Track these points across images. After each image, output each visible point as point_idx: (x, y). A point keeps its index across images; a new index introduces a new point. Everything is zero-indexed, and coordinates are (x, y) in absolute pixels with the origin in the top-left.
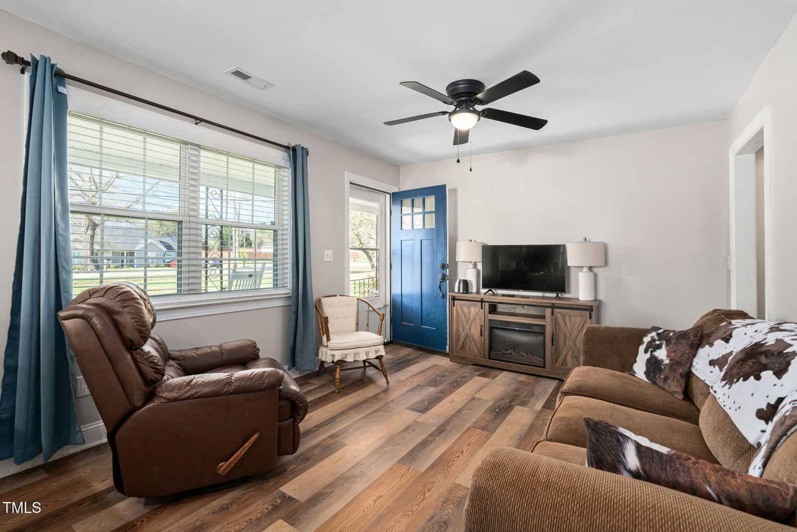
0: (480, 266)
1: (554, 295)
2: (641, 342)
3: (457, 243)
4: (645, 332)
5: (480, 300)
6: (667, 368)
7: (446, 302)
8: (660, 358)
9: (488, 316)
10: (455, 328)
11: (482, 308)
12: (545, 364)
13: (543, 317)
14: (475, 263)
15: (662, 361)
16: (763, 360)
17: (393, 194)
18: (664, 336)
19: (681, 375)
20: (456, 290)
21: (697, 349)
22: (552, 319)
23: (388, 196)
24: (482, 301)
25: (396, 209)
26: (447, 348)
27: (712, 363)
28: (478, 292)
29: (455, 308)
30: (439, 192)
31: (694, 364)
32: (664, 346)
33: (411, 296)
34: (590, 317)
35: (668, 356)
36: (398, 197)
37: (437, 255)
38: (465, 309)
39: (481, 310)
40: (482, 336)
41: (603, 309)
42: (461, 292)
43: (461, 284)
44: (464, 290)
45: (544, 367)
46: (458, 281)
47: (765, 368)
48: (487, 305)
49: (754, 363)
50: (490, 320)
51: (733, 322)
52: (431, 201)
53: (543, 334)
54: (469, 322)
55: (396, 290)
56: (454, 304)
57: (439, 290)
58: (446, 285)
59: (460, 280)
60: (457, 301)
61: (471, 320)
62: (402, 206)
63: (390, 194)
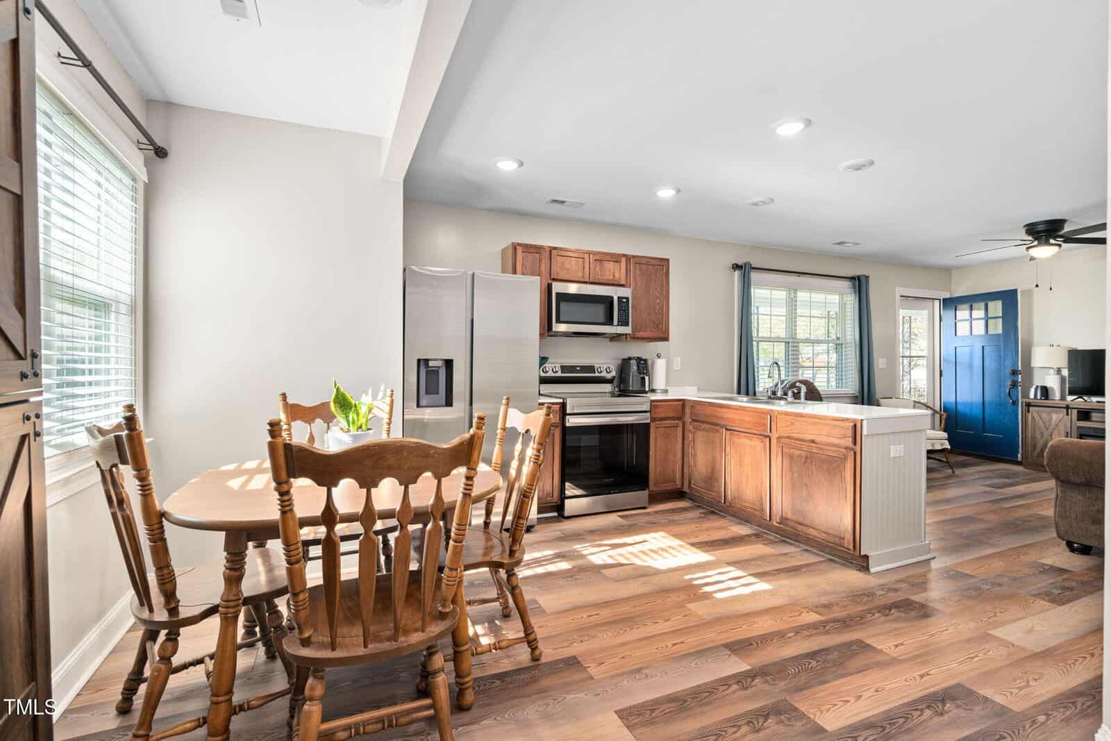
0: (1065, 373)
3: (1033, 348)
5: (1064, 406)
7: (1018, 410)
9: (1076, 424)
10: (1029, 434)
11: (1068, 415)
14: (1059, 368)
17: (944, 299)
20: (1032, 396)
23: (937, 303)
24: (1067, 408)
25: (948, 315)
26: (1019, 455)
28: (1063, 398)
29: (1030, 414)
30: (1009, 298)
36: (951, 303)
37: (1004, 361)
38: (1044, 415)
39: (1066, 416)
42: (1039, 398)
43: (1039, 390)
44: (1042, 396)
46: (1034, 387)
48: (1075, 412)
50: (1079, 428)
52: (996, 307)
54: (1050, 429)
55: (949, 398)
56: (1029, 412)
57: (1008, 397)
58: (1018, 392)
59: (1037, 387)
60: (1031, 409)
61: (1052, 426)
62: (957, 312)
63: (940, 300)
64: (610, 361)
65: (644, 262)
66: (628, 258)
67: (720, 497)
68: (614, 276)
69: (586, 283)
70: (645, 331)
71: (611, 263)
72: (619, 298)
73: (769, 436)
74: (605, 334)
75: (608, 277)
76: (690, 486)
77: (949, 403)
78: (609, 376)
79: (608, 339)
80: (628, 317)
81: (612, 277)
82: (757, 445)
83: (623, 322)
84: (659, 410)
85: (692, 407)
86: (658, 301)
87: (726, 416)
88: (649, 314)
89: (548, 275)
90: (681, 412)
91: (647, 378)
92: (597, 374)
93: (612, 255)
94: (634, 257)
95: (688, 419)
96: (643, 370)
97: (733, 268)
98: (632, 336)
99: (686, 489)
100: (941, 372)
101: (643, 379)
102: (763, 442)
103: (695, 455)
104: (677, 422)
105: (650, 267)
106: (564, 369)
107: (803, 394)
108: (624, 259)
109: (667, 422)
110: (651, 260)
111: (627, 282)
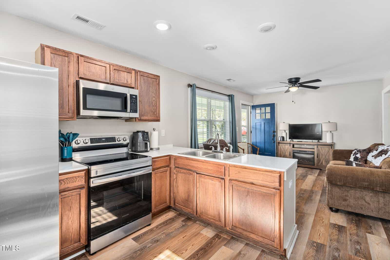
1: (317, 141)
2: (352, 153)
4: (353, 151)
6: (360, 159)
7: (275, 145)
8: (358, 156)
9: (292, 149)
11: (290, 146)
12: (314, 164)
13: (314, 149)
15: (358, 157)
16: (383, 152)
17: (252, 106)
18: (359, 151)
19: (364, 160)
20: (280, 140)
21: (369, 154)
22: (317, 149)
23: (249, 107)
24: (290, 144)
25: (253, 111)
27: (373, 156)
29: (279, 146)
30: (272, 106)
31: (368, 157)
32: (359, 153)
33: (260, 143)
34: (332, 148)
35: (360, 156)
36: (254, 107)
37: (271, 127)
38: (283, 146)
39: (289, 147)
40: (290, 155)
41: (335, 145)
43: (282, 138)
44: (282, 140)
45: (314, 165)
47: (383, 154)
48: (292, 145)
49: (381, 153)
50: (293, 150)
51: (379, 146)
52: (268, 109)
53: (313, 154)
54: (285, 151)
55: (253, 140)
56: (279, 145)
57: (272, 140)
58: (275, 138)
59: (281, 136)
60: (280, 144)
61: (286, 150)
62: (256, 111)
63: (250, 106)
64: (126, 134)
65: (146, 76)
66: (136, 72)
67: (193, 212)
68: (127, 81)
69: (108, 83)
70: (147, 116)
71: (126, 73)
72: (130, 95)
73: (223, 179)
74: (122, 117)
75: (124, 81)
76: (174, 204)
77: (254, 142)
78: (125, 143)
79: (124, 121)
80: (137, 107)
81: (126, 82)
82: (217, 183)
83: (134, 110)
84: (156, 163)
85: (175, 159)
86: (154, 99)
87: (196, 165)
88: (149, 106)
89: (76, 74)
90: (169, 162)
91: (148, 143)
92: (117, 142)
93: (126, 68)
94: (140, 72)
95: (172, 166)
96: (146, 139)
97: (188, 86)
98: (139, 118)
99: (172, 205)
100: (251, 131)
101: (146, 144)
102: (220, 182)
103: (178, 187)
104: (166, 168)
105: (149, 79)
106: (92, 140)
107: (231, 150)
108: (133, 72)
109: (162, 169)
110: (149, 75)
111: (135, 86)
